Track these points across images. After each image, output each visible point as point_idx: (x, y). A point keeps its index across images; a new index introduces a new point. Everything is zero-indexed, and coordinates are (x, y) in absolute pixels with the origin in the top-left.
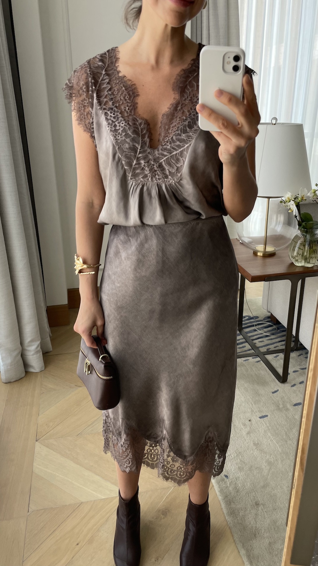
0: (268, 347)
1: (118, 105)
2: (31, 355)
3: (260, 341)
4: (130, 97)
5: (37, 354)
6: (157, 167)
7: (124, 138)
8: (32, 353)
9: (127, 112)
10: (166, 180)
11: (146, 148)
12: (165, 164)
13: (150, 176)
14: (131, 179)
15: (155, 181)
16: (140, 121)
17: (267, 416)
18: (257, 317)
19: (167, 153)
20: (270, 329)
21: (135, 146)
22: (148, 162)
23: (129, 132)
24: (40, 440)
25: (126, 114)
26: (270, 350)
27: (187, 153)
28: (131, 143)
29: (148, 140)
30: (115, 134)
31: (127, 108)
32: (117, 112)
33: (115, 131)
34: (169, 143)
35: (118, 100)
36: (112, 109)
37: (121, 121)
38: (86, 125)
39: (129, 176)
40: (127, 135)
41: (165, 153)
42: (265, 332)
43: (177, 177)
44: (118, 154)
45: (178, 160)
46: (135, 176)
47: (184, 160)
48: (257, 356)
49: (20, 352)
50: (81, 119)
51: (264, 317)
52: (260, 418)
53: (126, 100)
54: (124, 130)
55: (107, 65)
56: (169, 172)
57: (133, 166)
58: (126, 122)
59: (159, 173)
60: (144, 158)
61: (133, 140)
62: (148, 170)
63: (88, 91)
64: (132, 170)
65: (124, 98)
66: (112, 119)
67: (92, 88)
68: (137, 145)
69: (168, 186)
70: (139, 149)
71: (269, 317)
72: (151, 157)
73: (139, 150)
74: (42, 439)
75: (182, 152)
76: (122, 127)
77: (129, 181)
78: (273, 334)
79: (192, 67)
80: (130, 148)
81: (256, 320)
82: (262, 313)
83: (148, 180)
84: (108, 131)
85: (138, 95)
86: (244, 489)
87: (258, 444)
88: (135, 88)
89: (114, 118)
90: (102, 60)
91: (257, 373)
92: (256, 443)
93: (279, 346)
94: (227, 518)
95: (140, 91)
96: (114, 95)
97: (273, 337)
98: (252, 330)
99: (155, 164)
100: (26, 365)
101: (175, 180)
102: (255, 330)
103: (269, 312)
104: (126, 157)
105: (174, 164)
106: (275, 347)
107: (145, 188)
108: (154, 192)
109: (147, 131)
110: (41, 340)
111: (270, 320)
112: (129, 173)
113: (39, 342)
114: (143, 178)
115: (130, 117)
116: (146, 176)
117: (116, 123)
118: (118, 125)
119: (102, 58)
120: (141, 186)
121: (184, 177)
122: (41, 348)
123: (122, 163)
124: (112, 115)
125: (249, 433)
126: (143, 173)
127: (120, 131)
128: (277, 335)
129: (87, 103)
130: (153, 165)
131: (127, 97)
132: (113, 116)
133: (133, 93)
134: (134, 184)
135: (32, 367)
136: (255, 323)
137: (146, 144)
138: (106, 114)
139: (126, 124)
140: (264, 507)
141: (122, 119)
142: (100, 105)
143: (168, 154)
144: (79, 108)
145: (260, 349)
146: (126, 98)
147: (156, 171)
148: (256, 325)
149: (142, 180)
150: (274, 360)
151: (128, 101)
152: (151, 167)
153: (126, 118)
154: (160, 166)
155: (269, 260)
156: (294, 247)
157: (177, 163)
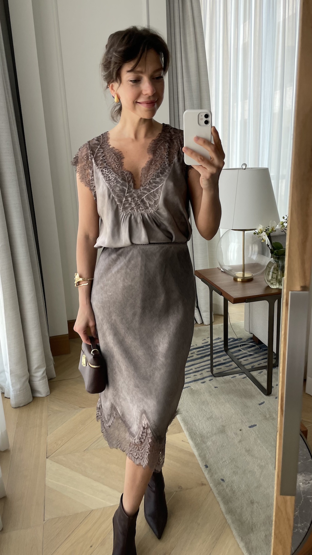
0: (252, 365)
1: (110, 165)
2: (38, 381)
3: (244, 360)
4: (118, 159)
5: (43, 379)
6: (140, 201)
7: (115, 184)
8: (39, 379)
9: (117, 168)
10: (147, 210)
11: (132, 189)
12: (146, 199)
13: (136, 208)
14: (122, 211)
15: (140, 212)
16: (126, 173)
17: (255, 425)
18: (241, 339)
19: (147, 191)
20: (253, 348)
21: (124, 188)
22: (133, 199)
23: (119, 180)
24: (50, 457)
25: (116, 170)
26: (255, 367)
27: (161, 191)
28: (121, 187)
29: (132, 184)
30: (109, 182)
31: (117, 166)
32: (110, 168)
33: (108, 180)
34: (147, 184)
35: (110, 162)
36: (106, 167)
37: (113, 173)
38: (86, 182)
39: (121, 209)
40: (118, 182)
41: (146, 192)
42: (249, 352)
43: (155, 208)
44: (112, 195)
45: (155, 196)
46: (125, 209)
47: (159, 195)
48: (243, 373)
49: (27, 379)
51: (247, 339)
52: (250, 427)
53: (115, 161)
54: (115, 179)
55: (101, 143)
56: (150, 205)
57: (123, 202)
59: (142, 206)
60: (131, 196)
61: (122, 185)
62: (134, 204)
63: (88, 159)
64: (122, 205)
65: (114, 160)
66: (107, 173)
67: (91, 156)
68: (125, 188)
69: (149, 215)
70: (127, 190)
71: (251, 339)
72: (135, 196)
73: (126, 191)
74: (52, 456)
75: (157, 190)
76: (114, 177)
77: (120, 213)
78: (256, 353)
80: (120, 190)
81: (240, 341)
82: (245, 335)
83: (134, 211)
85: (124, 158)
86: (240, 490)
87: (249, 450)
88: (122, 154)
89: (108, 172)
91: (244, 388)
92: (248, 449)
93: (262, 363)
94: (225, 516)
95: (124, 155)
96: (107, 159)
97: (256, 355)
98: (237, 350)
99: (138, 199)
100: (33, 390)
101: (154, 210)
102: (240, 350)
103: (252, 334)
104: (118, 196)
105: (152, 198)
106: (258, 365)
107: (133, 217)
108: (139, 220)
109: (131, 178)
110: (47, 367)
111: (252, 340)
112: (121, 207)
113: (44, 369)
114: (130, 210)
115: (119, 171)
116: (132, 209)
119: (98, 139)
120: (130, 215)
121: (160, 207)
122: (46, 374)
123: (115, 200)
124: (106, 171)
125: (240, 441)
126: (131, 206)
127: (113, 180)
128: (260, 354)
129: (87, 167)
130: (138, 200)
131: (116, 160)
132: (107, 171)
133: (120, 157)
134: (124, 214)
135: (39, 392)
136: (239, 344)
137: (131, 186)
138: (102, 171)
139: (116, 175)
140: (258, 505)
141: (114, 172)
142: (98, 166)
143: (148, 192)
144: (81, 171)
145: (245, 366)
146: (115, 160)
147: (139, 205)
148: (240, 346)
149: (130, 211)
150: (258, 375)
152: (136, 202)
153: (117, 172)
154: (142, 201)
155: (248, 285)
156: (268, 272)
157: (155, 198)
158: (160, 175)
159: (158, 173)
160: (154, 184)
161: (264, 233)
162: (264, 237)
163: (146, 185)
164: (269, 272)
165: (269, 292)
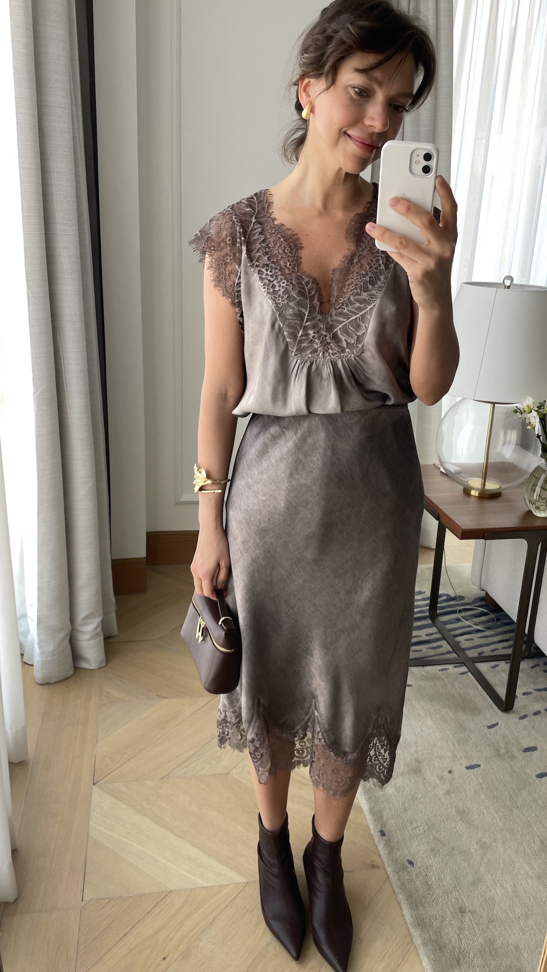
0: (479, 650)
1: (275, 260)
2: (86, 641)
3: (466, 638)
4: (292, 249)
5: (96, 638)
6: (330, 338)
7: (286, 302)
8: (87, 636)
9: (289, 268)
10: (342, 354)
11: (316, 314)
12: (341, 333)
13: (322, 350)
14: (296, 355)
15: (328, 357)
16: (306, 280)
17: (479, 766)
18: (462, 598)
19: (344, 318)
20: (483, 618)
21: (301, 311)
22: (318, 332)
23: (294, 294)
24: (100, 783)
25: (287, 271)
26: (484, 655)
27: (371, 317)
28: (296, 308)
29: (318, 303)
30: (274, 297)
31: (288, 263)
32: (276, 268)
33: (273, 293)
34: (345, 305)
35: (276, 254)
36: (268, 265)
37: (281, 279)
38: (226, 287)
39: (292, 352)
40: (290, 298)
41: (341, 319)
42: (476, 625)
43: (358, 349)
44: (279, 323)
45: (358, 327)
46: (300, 350)
47: (367, 326)
48: (463, 664)
49: (68, 635)
50: (220, 279)
51: (474, 599)
52: (468, 768)
53: (286, 253)
54: (286, 291)
55: (257, 211)
56: (347, 344)
57: (298, 338)
58: (288, 281)
59: (333, 346)
60: (314, 327)
61: (299, 304)
62: (319, 343)
63: (234, 242)
64: (296, 343)
65: (284, 251)
66: (269, 278)
67: (240, 239)
68: (304, 311)
69: (345, 363)
70: (306, 315)
71: (482, 599)
72: (322, 326)
73: (306, 317)
74: (103, 781)
75: (363, 316)
76: (283, 287)
77: (291, 359)
78: (490, 628)
79: (368, 211)
80: (294, 314)
81: (461, 602)
83: (319, 355)
84: (263, 294)
85: (302, 248)
86: (441, 885)
87: (464, 811)
88: (297, 239)
89: (272, 276)
90: (248, 206)
91: (461, 693)
92: (461, 810)
94: (411, 930)
95: (304, 242)
96: (269, 248)
98: (452, 619)
99: (328, 334)
100: (76, 656)
101: (355, 353)
102: (458, 620)
103: (483, 590)
104: (289, 326)
105: (353, 332)
106: (491, 651)
107: (314, 366)
109: (316, 291)
110: (104, 616)
111: (483, 603)
112: (293, 348)
113: (99, 620)
114: (311, 353)
115: (294, 275)
116: (315, 351)
117: (275, 283)
118: (277, 285)
119: (250, 202)
120: (309, 363)
121: (367, 349)
122: (103, 629)
123: (283, 334)
124: (269, 273)
125: (448, 793)
126: (312, 346)
127: (281, 293)
128: (496, 630)
129: (230, 260)
130: (326, 336)
131: (288, 250)
132: (271, 274)
133: (295, 245)
134: (299, 361)
135: (86, 660)
136: (459, 608)
137: (315, 308)
138: (260, 272)
139: (288, 283)
140: (473, 917)
141: (283, 277)
142: (251, 261)
143: (345, 320)
144: (219, 265)
145: (467, 652)
146: (286, 251)
147: (328, 344)
148: (460, 611)
149: (310, 356)
150: (491, 672)
151: (290, 255)
152: (323, 338)
153: (288, 276)
154: (335, 337)
155: (490, 504)
156: (533, 486)
157: (358, 331)
158: (370, 287)
159: (366, 283)
160: (358, 305)
161: (534, 414)
162: (532, 420)
163: (343, 307)
164: (535, 485)
165: (529, 524)
